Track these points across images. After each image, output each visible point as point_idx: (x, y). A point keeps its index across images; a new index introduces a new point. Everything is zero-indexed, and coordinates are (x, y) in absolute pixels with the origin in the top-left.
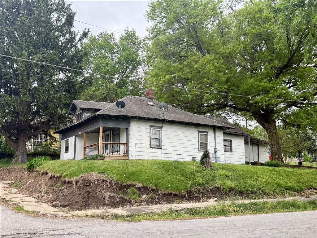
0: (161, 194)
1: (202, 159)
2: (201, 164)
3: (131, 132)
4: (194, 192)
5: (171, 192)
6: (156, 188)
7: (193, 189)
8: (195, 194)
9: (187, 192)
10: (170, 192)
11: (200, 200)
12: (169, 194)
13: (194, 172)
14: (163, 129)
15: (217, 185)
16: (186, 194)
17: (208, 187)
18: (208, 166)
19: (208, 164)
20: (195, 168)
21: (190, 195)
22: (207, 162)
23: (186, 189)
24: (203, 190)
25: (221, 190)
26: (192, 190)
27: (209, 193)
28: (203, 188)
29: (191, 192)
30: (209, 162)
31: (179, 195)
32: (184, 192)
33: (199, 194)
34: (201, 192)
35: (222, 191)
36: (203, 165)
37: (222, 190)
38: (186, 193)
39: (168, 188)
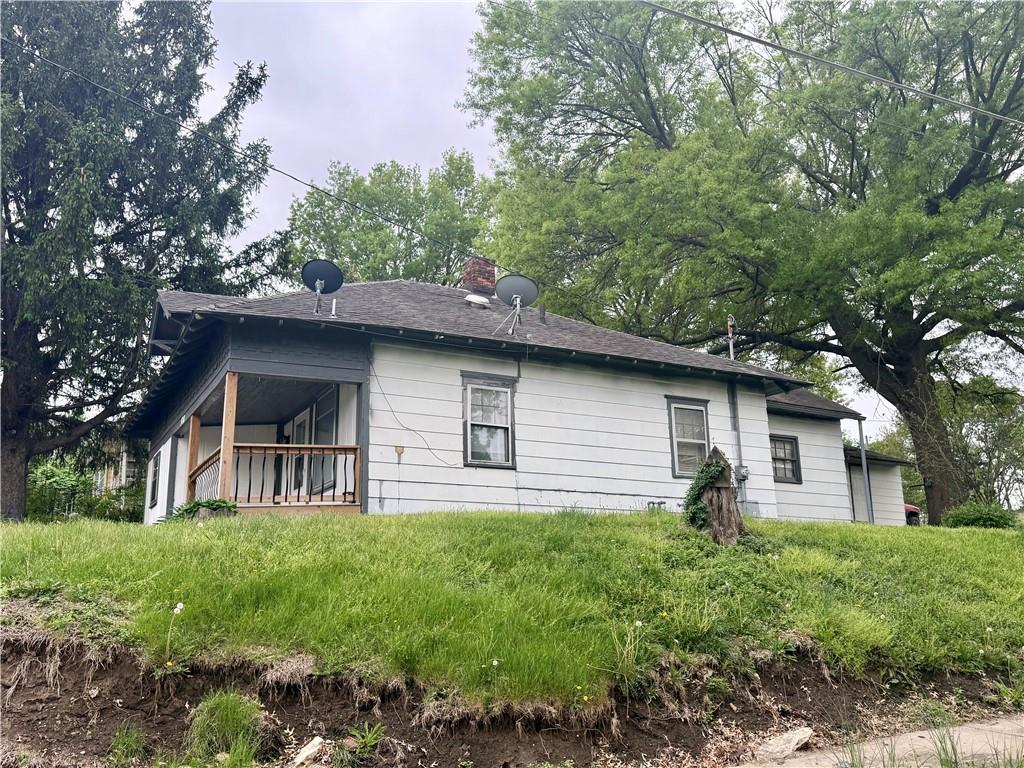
0: (438, 722)
1: (695, 498)
2: (693, 520)
3: (376, 401)
4: (665, 696)
5: (508, 707)
6: (410, 684)
7: (653, 674)
8: (672, 706)
9: (615, 692)
10: (497, 710)
11: (703, 742)
12: (493, 720)
13: (660, 565)
14: (520, 386)
15: (792, 638)
16: (609, 712)
17: (745, 653)
18: (729, 531)
19: (725, 522)
20: (663, 544)
21: (634, 715)
22: (720, 508)
23: (612, 677)
24: (718, 671)
25: (819, 665)
26: (651, 682)
27: (754, 692)
28: (715, 661)
29: (640, 693)
30: (729, 510)
31: (566, 720)
32: (593, 701)
33: (695, 700)
34: (705, 689)
35: (826, 672)
36: (701, 527)
37: (824, 666)
38: (611, 703)
39: (484, 679)
